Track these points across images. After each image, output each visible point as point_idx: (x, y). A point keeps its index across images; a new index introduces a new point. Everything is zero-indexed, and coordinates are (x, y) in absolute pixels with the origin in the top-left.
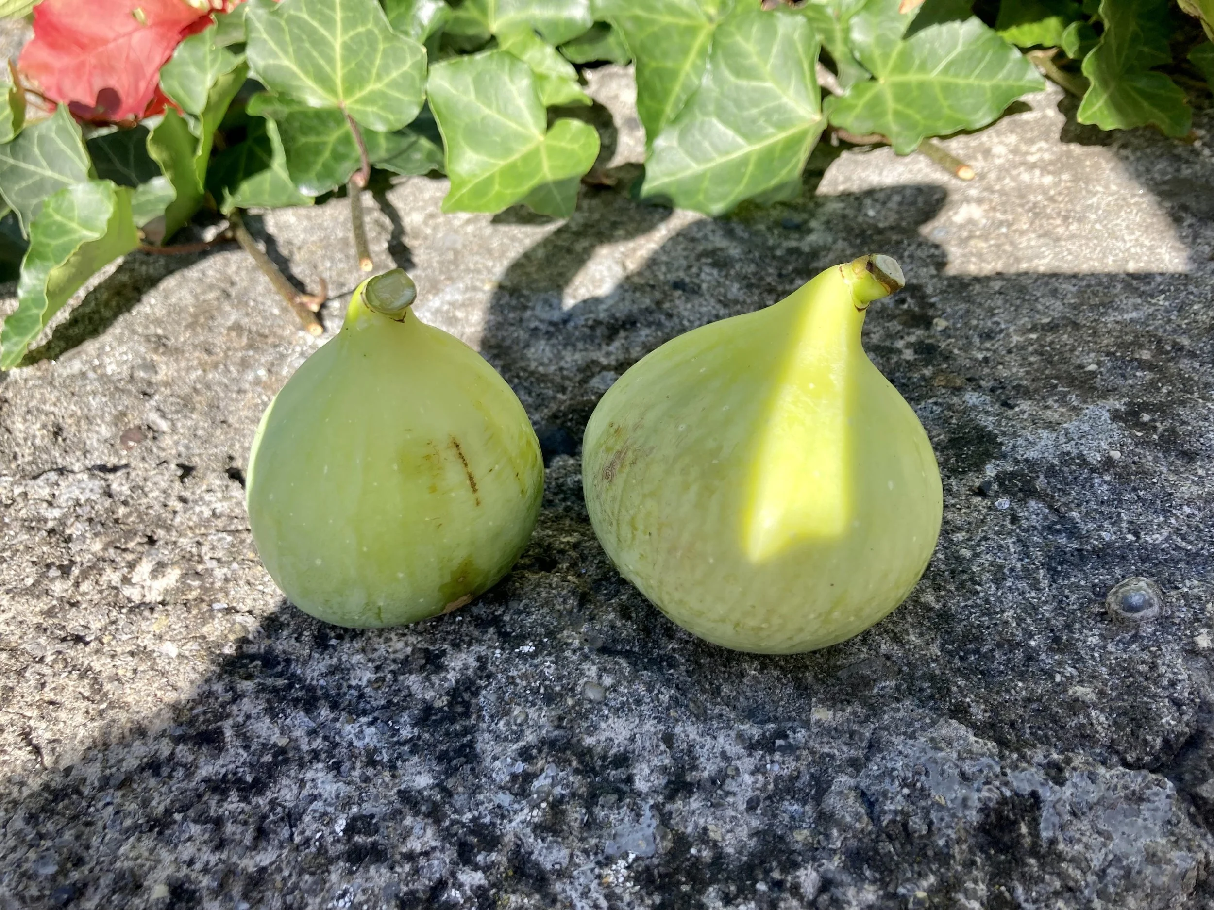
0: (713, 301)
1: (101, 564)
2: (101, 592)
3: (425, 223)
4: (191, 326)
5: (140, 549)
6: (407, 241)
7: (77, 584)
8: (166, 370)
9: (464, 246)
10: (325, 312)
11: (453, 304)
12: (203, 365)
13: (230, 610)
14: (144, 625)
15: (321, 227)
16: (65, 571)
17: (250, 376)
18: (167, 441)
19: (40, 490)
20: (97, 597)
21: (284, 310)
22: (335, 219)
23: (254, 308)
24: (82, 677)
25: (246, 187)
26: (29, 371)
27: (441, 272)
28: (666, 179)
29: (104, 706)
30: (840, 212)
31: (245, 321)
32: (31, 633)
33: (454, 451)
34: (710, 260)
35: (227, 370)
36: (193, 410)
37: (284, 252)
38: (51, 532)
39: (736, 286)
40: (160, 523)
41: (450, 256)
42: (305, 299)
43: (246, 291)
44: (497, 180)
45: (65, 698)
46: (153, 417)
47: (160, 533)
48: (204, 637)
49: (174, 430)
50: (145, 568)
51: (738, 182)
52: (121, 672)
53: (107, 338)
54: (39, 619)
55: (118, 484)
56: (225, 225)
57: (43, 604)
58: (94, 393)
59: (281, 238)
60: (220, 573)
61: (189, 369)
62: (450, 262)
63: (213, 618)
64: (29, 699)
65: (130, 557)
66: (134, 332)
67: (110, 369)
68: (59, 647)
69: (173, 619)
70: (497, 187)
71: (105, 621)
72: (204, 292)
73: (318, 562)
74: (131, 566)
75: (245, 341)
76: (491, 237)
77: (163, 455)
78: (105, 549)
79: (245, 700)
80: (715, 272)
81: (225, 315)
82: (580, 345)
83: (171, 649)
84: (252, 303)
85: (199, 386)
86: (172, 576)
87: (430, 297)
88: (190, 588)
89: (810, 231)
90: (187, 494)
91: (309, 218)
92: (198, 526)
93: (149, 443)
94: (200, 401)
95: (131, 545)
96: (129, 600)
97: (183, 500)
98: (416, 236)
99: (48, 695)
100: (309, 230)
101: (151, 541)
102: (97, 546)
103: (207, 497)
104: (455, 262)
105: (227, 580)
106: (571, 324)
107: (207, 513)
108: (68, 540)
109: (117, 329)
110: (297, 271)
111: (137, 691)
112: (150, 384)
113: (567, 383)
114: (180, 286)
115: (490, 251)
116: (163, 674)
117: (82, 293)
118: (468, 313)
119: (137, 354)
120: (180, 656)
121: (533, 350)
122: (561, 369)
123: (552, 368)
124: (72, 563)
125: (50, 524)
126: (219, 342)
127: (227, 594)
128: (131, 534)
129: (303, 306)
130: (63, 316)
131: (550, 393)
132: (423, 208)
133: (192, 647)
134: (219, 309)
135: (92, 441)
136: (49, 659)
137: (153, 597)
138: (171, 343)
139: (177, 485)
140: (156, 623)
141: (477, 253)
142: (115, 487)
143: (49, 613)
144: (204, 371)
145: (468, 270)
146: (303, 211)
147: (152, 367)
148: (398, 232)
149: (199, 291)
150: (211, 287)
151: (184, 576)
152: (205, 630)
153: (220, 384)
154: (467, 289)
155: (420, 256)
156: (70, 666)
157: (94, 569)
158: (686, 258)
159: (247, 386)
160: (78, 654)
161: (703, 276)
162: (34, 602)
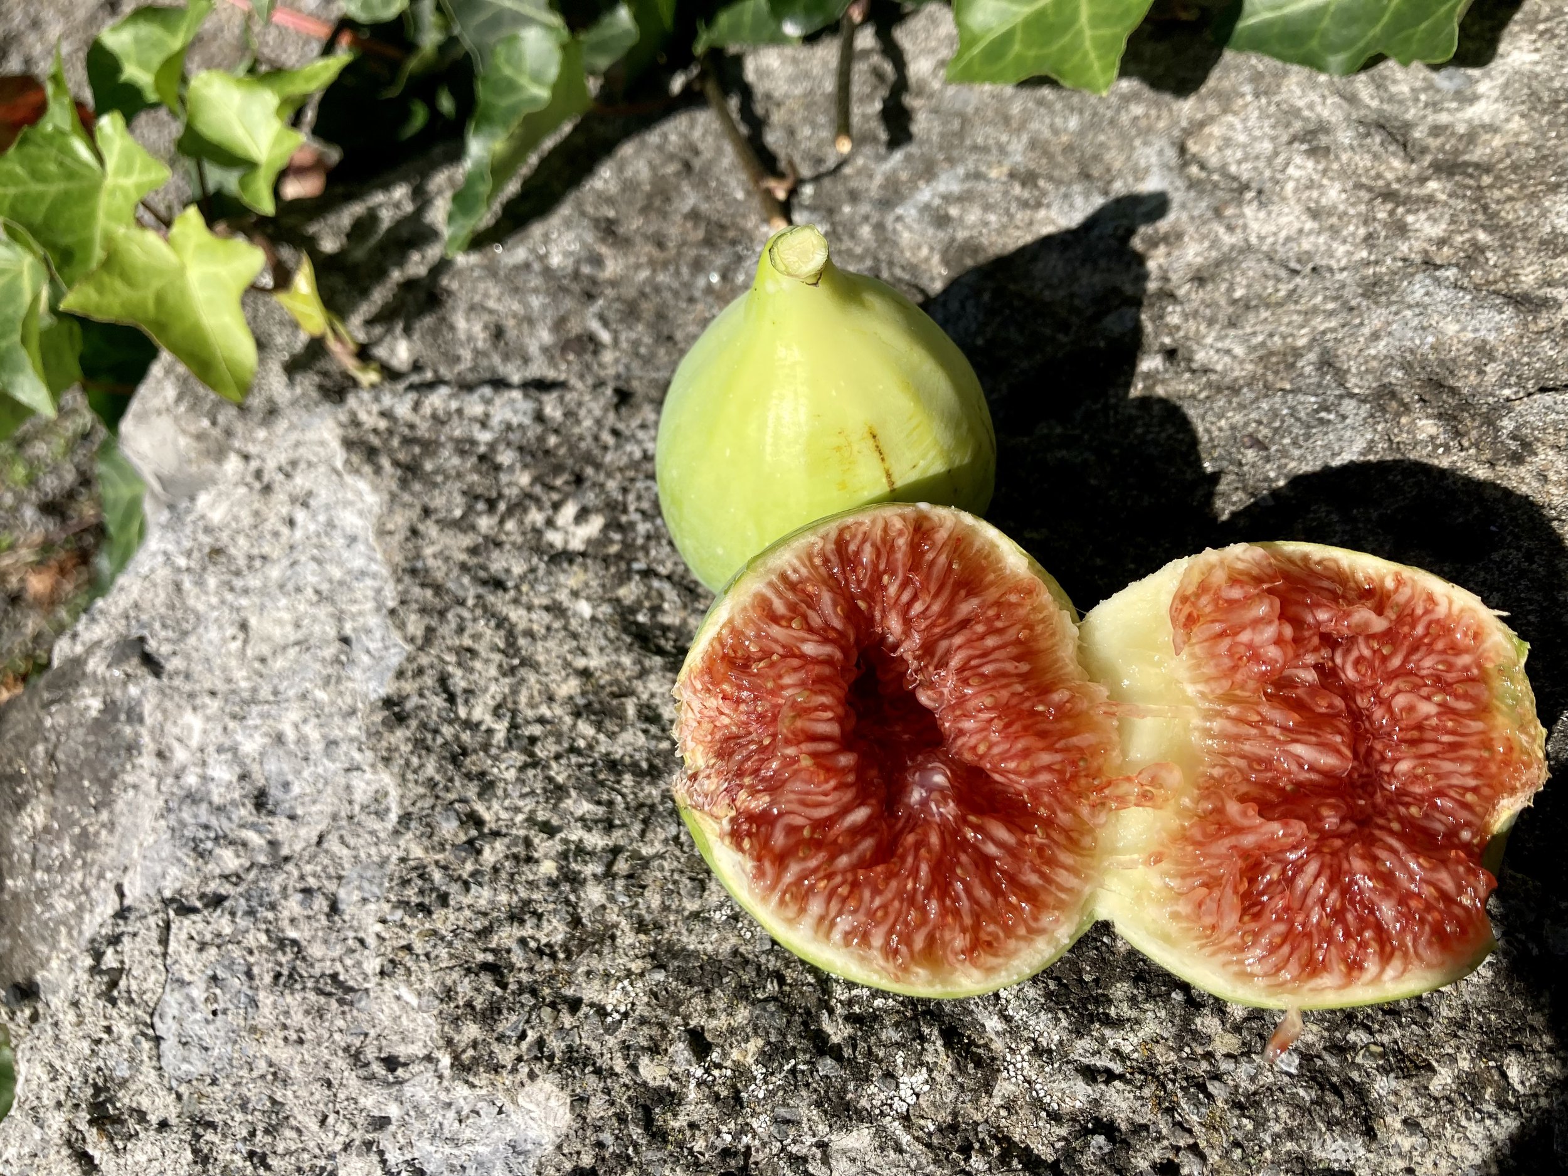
0: (1298, 209)
1: (527, 502)
2: (524, 533)
3: (934, 73)
4: (645, 210)
5: (567, 488)
6: (909, 101)
7: (502, 522)
8: (613, 267)
9: (977, 110)
10: (795, 201)
11: (947, 198)
12: (652, 263)
13: (648, 573)
14: (562, 578)
15: (807, 75)
16: (492, 505)
17: (701, 282)
18: (608, 357)
19: (474, 406)
20: (519, 540)
21: (748, 193)
22: (825, 64)
23: (717, 189)
24: (499, 626)
25: (724, 19)
26: (474, 258)
27: (941, 148)
28: (1268, 15)
29: (516, 662)
30: (1527, 67)
31: (704, 207)
32: (455, 572)
33: (871, 442)
34: (1305, 147)
35: (678, 273)
36: (638, 319)
37: (759, 109)
38: (482, 458)
39: (1338, 186)
40: (589, 459)
41: (956, 125)
42: (771, 183)
43: (710, 164)
44: (1019, 36)
45: (482, 648)
46: (595, 326)
47: (589, 471)
48: (618, 600)
49: (616, 341)
50: (570, 510)
51: (1374, 20)
52: (535, 627)
53: (555, 220)
54: (463, 557)
55: (552, 409)
56: (695, 71)
57: (467, 540)
58: (536, 291)
59: (760, 88)
60: (643, 528)
61: (638, 267)
62: (954, 134)
63: (629, 579)
64: (449, 642)
65: (555, 497)
66: (583, 214)
67: (555, 260)
68: (481, 590)
69: (590, 575)
70: (1017, 47)
71: (525, 567)
72: (663, 165)
73: (720, 551)
74: (556, 506)
75: (700, 234)
76: (1012, 98)
77: (602, 373)
78: (532, 484)
79: (652, 677)
80: (1310, 164)
81: (683, 196)
82: (1103, 263)
83: (584, 608)
84: (714, 184)
85: (647, 290)
86: (595, 525)
87: (921, 184)
88: (611, 542)
89: (1474, 99)
90: (621, 426)
91: (795, 61)
92: (627, 467)
93: (588, 357)
94: (647, 308)
95: (559, 482)
96: (551, 546)
97: (615, 433)
98: (920, 93)
99: (467, 642)
100: (793, 80)
101: (579, 480)
102: (525, 479)
103: (641, 434)
104: (961, 134)
105: (648, 537)
106: (1096, 233)
107: (638, 454)
108: (498, 468)
109: (566, 210)
110: (773, 139)
111: (548, 651)
112: (594, 281)
113: (1074, 320)
114: (637, 153)
115: (1007, 120)
116: (575, 636)
117: (533, 159)
118: (964, 210)
119: (584, 244)
120: (594, 619)
121: (1040, 265)
122: (1072, 296)
123: (1062, 293)
124: (500, 496)
125: (482, 449)
126: (673, 231)
127: (647, 553)
128: (558, 469)
129: (769, 193)
130: (512, 188)
131: (1048, 332)
132: (933, 51)
133: (606, 609)
134: (677, 188)
135: (533, 349)
136: (470, 602)
137: (577, 545)
138: (621, 230)
139: (611, 416)
140: (573, 578)
141: (992, 123)
142: (548, 410)
143: (473, 551)
144: (654, 271)
145: (975, 148)
146: (788, 51)
147: (597, 261)
148: (901, 85)
149: (658, 162)
150: (671, 157)
151: (607, 527)
152: (622, 592)
153: (670, 288)
154: (968, 176)
155: (922, 124)
156: (489, 613)
157: (518, 507)
158: (1273, 139)
159: (697, 294)
160: (499, 601)
161: (1291, 170)
162: (461, 536)
